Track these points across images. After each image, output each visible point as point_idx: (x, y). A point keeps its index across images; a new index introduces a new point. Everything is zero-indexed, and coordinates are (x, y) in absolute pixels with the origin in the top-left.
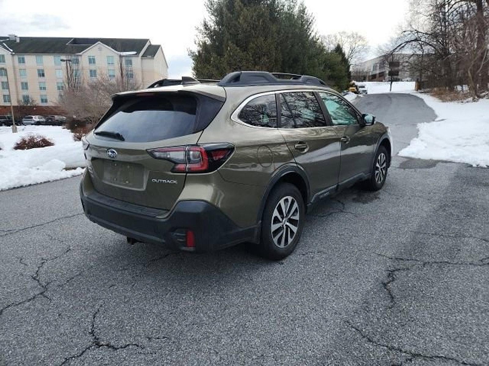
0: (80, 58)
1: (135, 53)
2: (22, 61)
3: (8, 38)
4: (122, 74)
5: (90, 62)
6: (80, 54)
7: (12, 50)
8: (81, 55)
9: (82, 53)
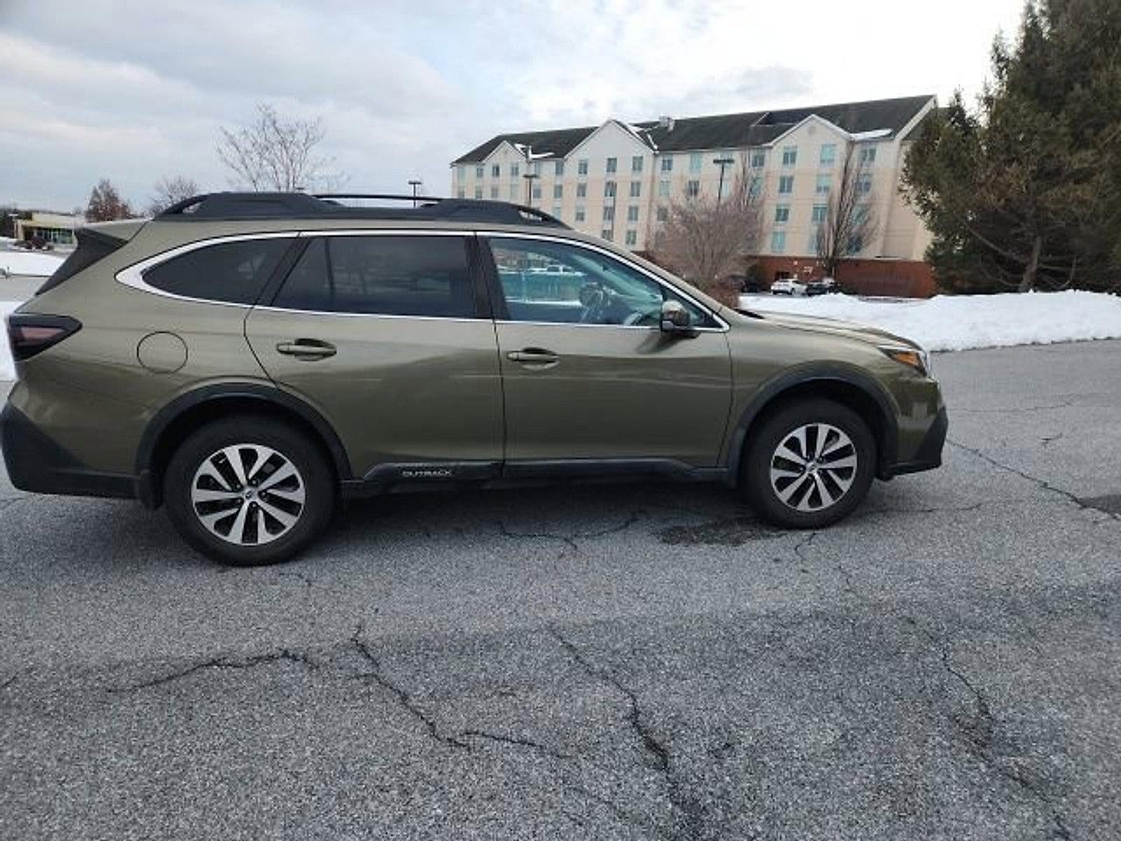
0: (767, 153)
1: (887, 131)
2: (667, 166)
3: (657, 123)
4: (844, 183)
5: (785, 161)
6: (771, 144)
7: (656, 147)
8: (771, 148)
9: (774, 141)
